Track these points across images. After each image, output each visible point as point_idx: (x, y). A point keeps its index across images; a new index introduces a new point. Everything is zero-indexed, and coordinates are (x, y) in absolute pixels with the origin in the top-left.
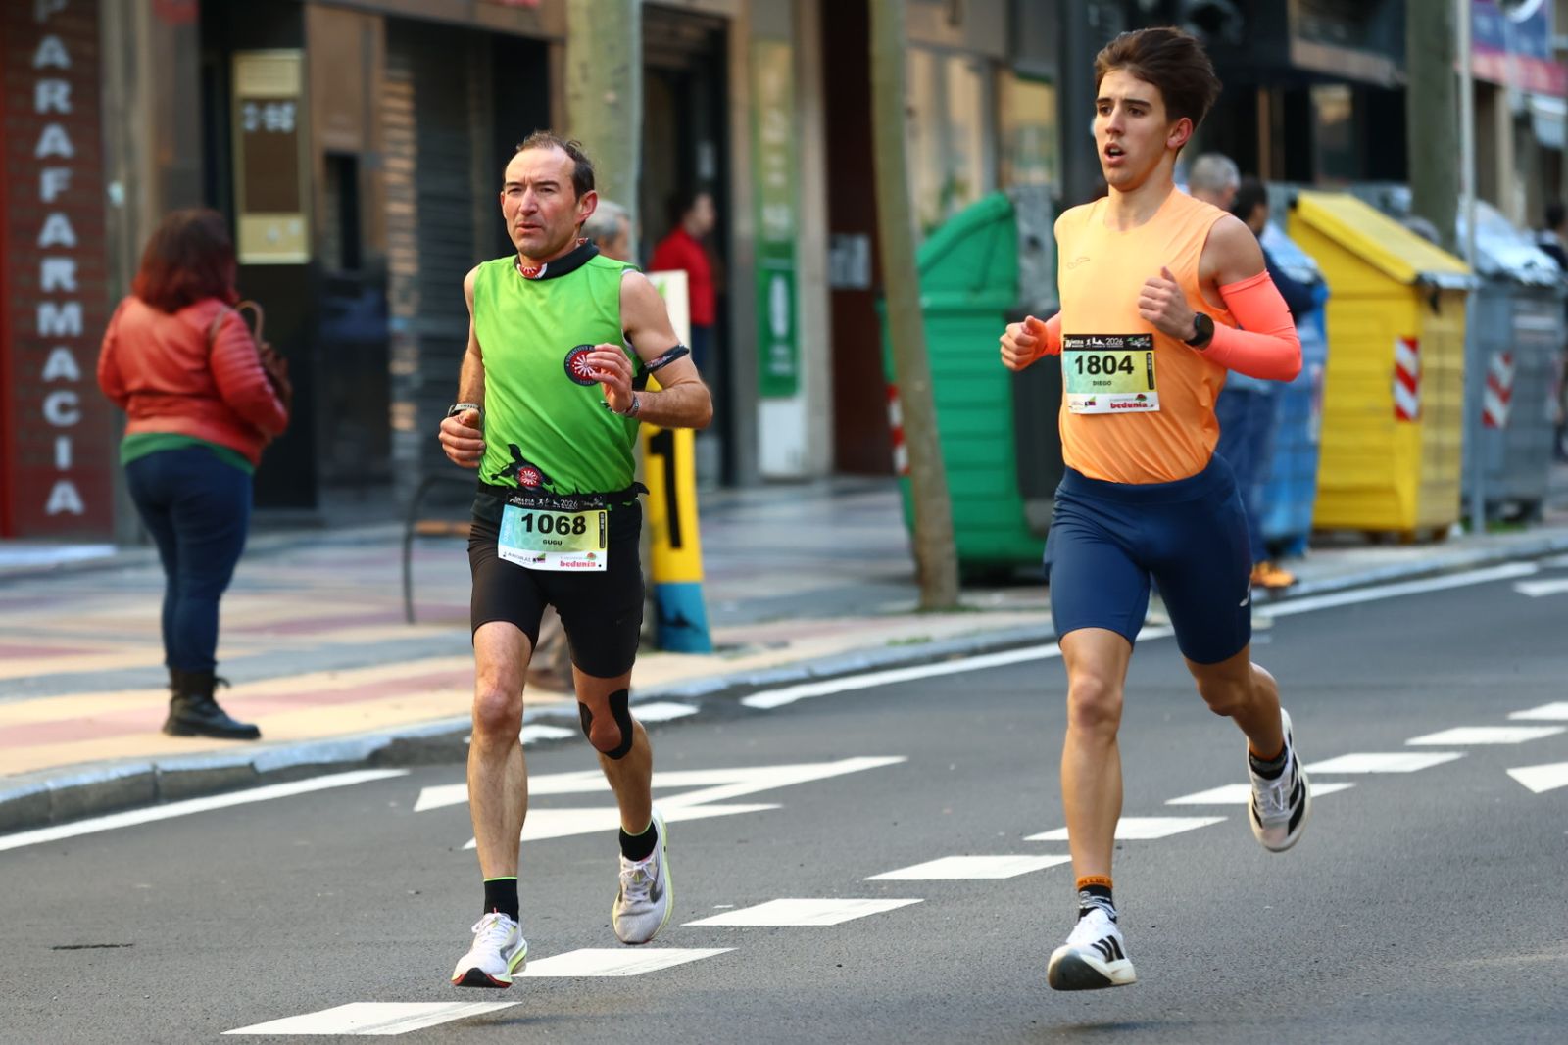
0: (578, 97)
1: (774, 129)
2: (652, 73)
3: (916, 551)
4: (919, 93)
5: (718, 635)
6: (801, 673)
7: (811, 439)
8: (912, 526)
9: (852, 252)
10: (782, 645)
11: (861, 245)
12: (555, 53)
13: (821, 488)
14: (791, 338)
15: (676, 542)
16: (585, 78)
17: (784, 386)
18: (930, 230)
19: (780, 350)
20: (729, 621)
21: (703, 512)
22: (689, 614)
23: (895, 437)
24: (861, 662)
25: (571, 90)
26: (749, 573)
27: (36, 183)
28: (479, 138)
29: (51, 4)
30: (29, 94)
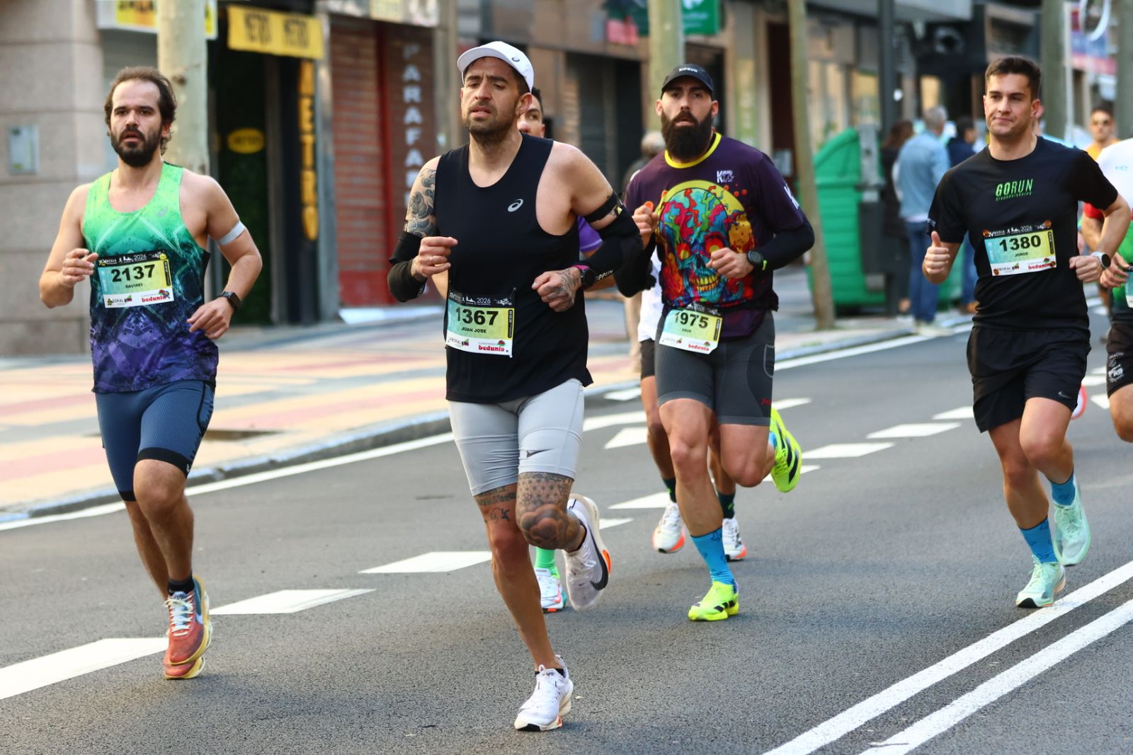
3: (814, 301)
4: (814, 81)
8: (812, 288)
9: (783, 158)
11: (787, 155)
12: (644, 67)
18: (820, 147)
24: (789, 355)
27: (403, 136)
28: (609, 109)
29: (411, 50)
30: (401, 93)
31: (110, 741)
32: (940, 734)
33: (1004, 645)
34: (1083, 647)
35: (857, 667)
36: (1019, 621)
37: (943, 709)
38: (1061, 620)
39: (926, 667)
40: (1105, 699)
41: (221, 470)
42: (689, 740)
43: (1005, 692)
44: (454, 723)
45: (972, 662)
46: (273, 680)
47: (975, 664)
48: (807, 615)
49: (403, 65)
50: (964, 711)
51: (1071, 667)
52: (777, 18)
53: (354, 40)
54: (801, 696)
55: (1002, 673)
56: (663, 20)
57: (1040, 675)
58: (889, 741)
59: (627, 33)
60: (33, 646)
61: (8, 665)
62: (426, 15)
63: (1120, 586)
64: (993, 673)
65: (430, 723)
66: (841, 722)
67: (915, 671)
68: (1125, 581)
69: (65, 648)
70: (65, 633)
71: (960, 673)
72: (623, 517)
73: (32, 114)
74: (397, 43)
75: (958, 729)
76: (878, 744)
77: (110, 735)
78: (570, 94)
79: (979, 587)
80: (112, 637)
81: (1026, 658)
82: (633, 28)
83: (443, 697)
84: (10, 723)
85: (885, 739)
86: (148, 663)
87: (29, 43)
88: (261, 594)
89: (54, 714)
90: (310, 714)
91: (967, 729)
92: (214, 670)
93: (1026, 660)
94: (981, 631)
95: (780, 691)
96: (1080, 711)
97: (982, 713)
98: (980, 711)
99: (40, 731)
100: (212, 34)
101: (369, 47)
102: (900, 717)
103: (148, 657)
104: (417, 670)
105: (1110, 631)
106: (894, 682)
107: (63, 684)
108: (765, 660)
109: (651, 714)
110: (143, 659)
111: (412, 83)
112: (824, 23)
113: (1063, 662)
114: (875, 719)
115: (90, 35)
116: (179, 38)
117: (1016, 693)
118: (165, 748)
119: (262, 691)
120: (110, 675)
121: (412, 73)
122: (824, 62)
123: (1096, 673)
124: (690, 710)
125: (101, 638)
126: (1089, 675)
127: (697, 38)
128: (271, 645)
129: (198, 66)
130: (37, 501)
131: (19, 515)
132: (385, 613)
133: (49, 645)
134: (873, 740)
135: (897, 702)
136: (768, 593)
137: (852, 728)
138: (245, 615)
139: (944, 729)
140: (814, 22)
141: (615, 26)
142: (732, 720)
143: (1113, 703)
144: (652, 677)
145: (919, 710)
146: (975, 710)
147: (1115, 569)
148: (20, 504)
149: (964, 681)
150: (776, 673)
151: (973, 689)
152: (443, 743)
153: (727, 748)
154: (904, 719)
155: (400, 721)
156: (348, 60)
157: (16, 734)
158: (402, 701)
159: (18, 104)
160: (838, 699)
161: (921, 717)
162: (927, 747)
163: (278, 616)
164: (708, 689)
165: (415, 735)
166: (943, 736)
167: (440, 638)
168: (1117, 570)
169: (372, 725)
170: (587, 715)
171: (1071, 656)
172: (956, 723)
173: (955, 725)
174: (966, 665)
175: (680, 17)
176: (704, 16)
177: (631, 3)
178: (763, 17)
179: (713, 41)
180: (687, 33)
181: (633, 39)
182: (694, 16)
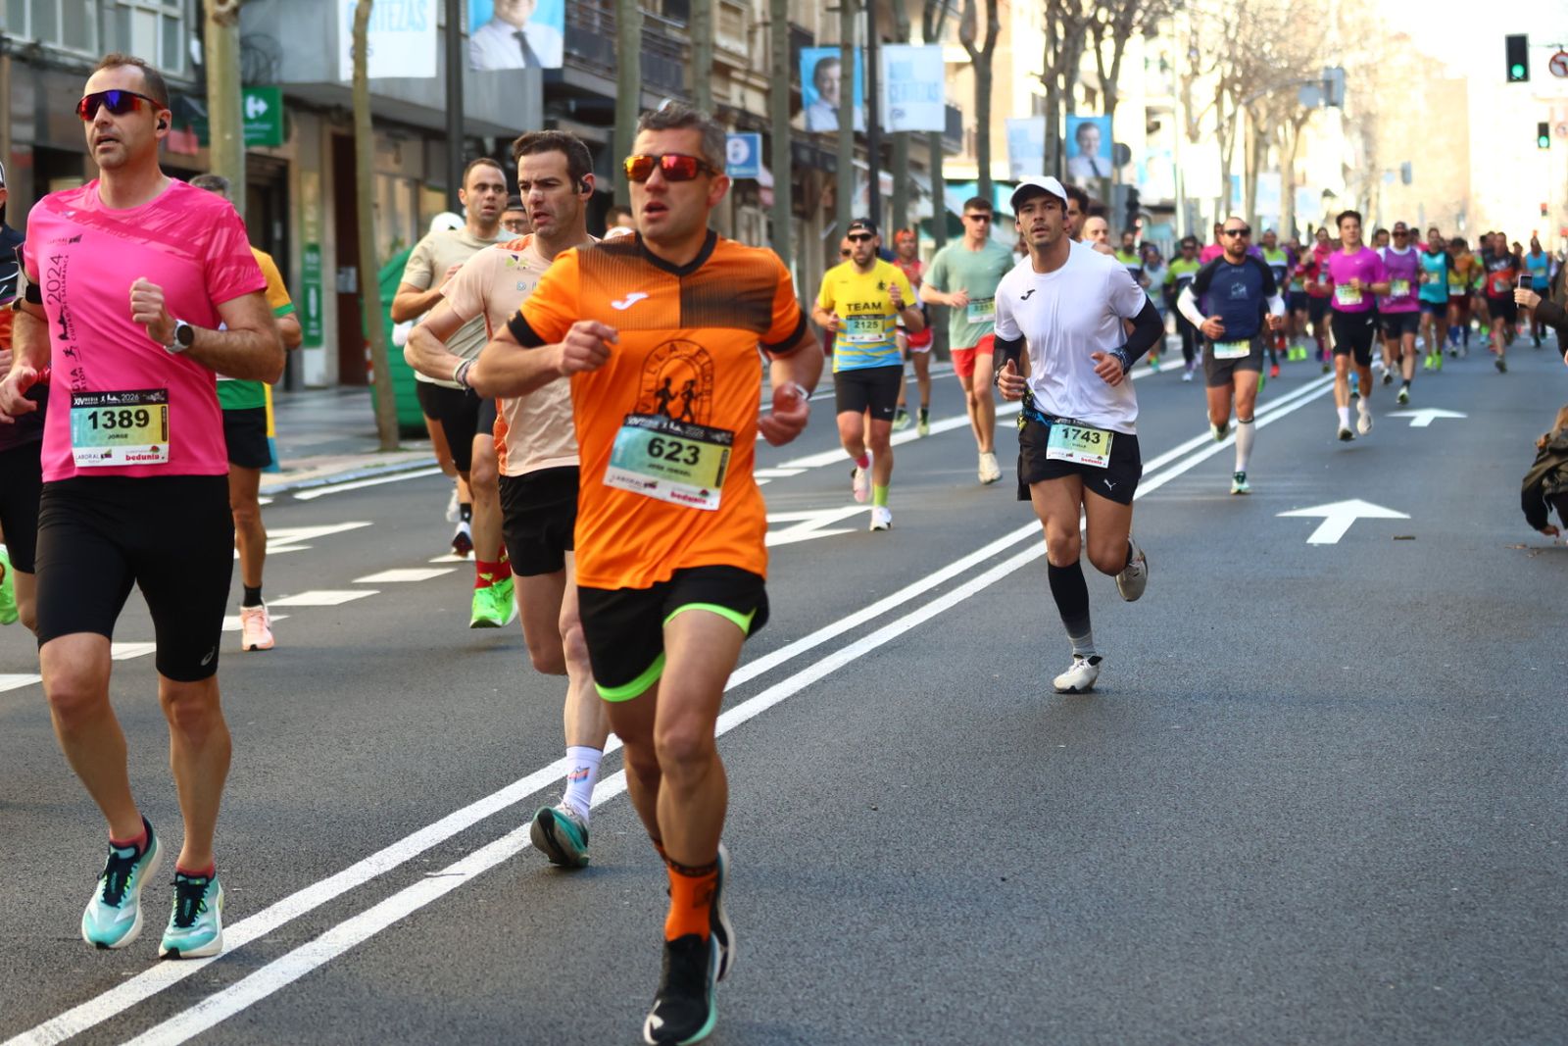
1: (311, 215)
2: (250, 186)
3: (378, 422)
4: (381, 196)
5: (282, 463)
6: (323, 482)
7: (328, 367)
8: (376, 409)
9: (348, 274)
10: (313, 468)
11: (353, 271)
13: (333, 391)
14: (318, 318)
17: (315, 342)
18: (387, 263)
19: (313, 324)
20: (287, 457)
23: (368, 365)
26: (298, 433)
32: (497, 867)
35: (413, 796)
37: (501, 840)
39: (483, 796)
42: (239, 868)
45: (533, 792)
47: (535, 794)
52: (343, 131)
54: (355, 825)
56: (223, 131)
58: (445, 871)
59: (188, 144)
66: (396, 852)
67: (473, 800)
71: (519, 803)
75: (515, 861)
76: (433, 874)
82: (194, 137)
85: (440, 869)
91: (525, 861)
95: (334, 820)
102: (457, 847)
106: (450, 811)
108: (319, 788)
112: (390, 136)
114: (431, 849)
122: (391, 177)
124: (241, 838)
127: (257, 149)
134: (428, 870)
135: (455, 832)
137: (407, 858)
139: (502, 862)
140: (381, 136)
141: (177, 135)
145: (477, 839)
149: (523, 811)
154: (461, 850)
160: (393, 828)
161: (478, 847)
162: (483, 878)
166: (501, 869)
172: (514, 855)
174: (526, 795)
175: (242, 126)
176: (267, 127)
177: (192, 111)
178: (329, 129)
179: (277, 153)
180: (249, 143)
181: (195, 150)
182: (256, 126)
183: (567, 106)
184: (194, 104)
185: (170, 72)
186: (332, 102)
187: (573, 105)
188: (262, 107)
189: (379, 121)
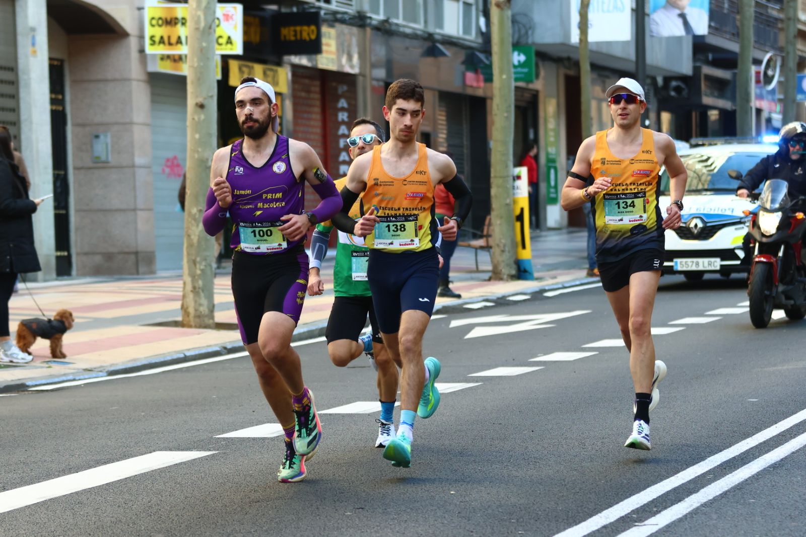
0: (496, 115)
1: (551, 125)
2: (517, 107)
4: (594, 113)
5: (536, 275)
6: (560, 286)
7: (562, 217)
10: (555, 277)
12: (488, 102)
13: (564, 231)
14: (557, 186)
15: (524, 247)
16: (498, 109)
17: (554, 201)
19: (553, 190)
20: (538, 271)
21: (532, 238)
22: (528, 268)
24: (578, 283)
25: (494, 113)
26: (544, 256)
27: (338, 143)
28: (466, 128)
29: (342, 89)
30: (336, 116)
31: (162, 514)
32: (678, 519)
33: (716, 465)
34: (764, 467)
35: (625, 477)
36: (725, 450)
37: (679, 503)
38: (751, 450)
39: (668, 477)
40: (779, 499)
41: (225, 348)
42: (522, 520)
43: (718, 494)
44: (375, 507)
45: (697, 475)
46: (262, 478)
47: (698, 476)
48: (593, 444)
49: (337, 98)
50: (692, 505)
51: (758, 479)
52: (572, 73)
53: (307, 81)
54: (591, 494)
55: (716, 482)
56: (501, 73)
57: (739, 484)
58: (646, 522)
59: (478, 81)
60: (112, 455)
61: (98, 466)
62: (352, 67)
63: (787, 430)
64: (710, 482)
65: (360, 507)
66: (616, 510)
67: (661, 480)
68: (790, 427)
69: (132, 457)
70: (132, 447)
71: (689, 482)
72: (477, 382)
73: (106, 125)
74: (334, 84)
75: (689, 516)
76: (639, 524)
77: (162, 510)
78: (442, 118)
79: (700, 429)
80: (161, 450)
81: (730, 473)
82: (481, 77)
83: (368, 491)
84: (100, 501)
85: (643, 521)
86: (184, 466)
87: (106, 81)
88: (253, 426)
89: (127, 496)
90: (285, 499)
91: (694, 516)
92: (225, 472)
93: (730, 475)
94: (702, 456)
95: (577, 491)
96: (764, 506)
97: (704, 506)
98: (702, 505)
99: (119, 506)
100: (219, 77)
101: (316, 87)
102: (652, 508)
103: (184, 463)
104: (351, 473)
105: (781, 458)
106: (648, 486)
107: (132, 478)
108: (568, 472)
109: (498, 503)
110: (181, 463)
111: (343, 109)
112: (600, 76)
113: (753, 476)
114: (637, 509)
115: (143, 77)
116: (200, 79)
117: (724, 495)
118: (197, 518)
119: (256, 485)
120: (161, 474)
121: (343, 103)
122: (600, 101)
123: (774, 483)
124: (522, 501)
125: (154, 451)
126: (769, 485)
127: (521, 84)
128: (260, 457)
129: (212, 97)
130: (112, 365)
131: (101, 374)
132: (330, 438)
133: (122, 454)
134: (636, 522)
135: (650, 499)
136: (569, 430)
137: (623, 514)
138: (243, 438)
139: (680, 516)
140: (595, 76)
141: (470, 76)
142: (548, 508)
143: (785, 502)
144: (498, 481)
145: (664, 504)
146: (699, 505)
147: (784, 419)
148: (101, 367)
149: (692, 486)
150: (575, 480)
151: (697, 491)
152: (369, 519)
153: (545, 525)
154: (655, 509)
155: (342, 504)
156: (303, 94)
157: (104, 508)
158: (343, 493)
159: (98, 119)
160: (613, 496)
161: (665, 508)
162: (670, 527)
163: (264, 439)
164: (532, 489)
165: (351, 514)
166: (680, 520)
167: (365, 455)
168: (785, 420)
169: (325, 507)
170: (458, 503)
171: (758, 472)
172: (687, 512)
173: (687, 514)
174: (693, 477)
175: (513, 70)
176: (526, 70)
177: (481, 61)
178: (563, 71)
179: (531, 86)
180: (516, 80)
181: (482, 84)
182: (519, 70)
183: (707, 57)
184: (482, 56)
185: (467, 37)
186: (565, 55)
187: (710, 56)
188: (522, 58)
189: (594, 67)
